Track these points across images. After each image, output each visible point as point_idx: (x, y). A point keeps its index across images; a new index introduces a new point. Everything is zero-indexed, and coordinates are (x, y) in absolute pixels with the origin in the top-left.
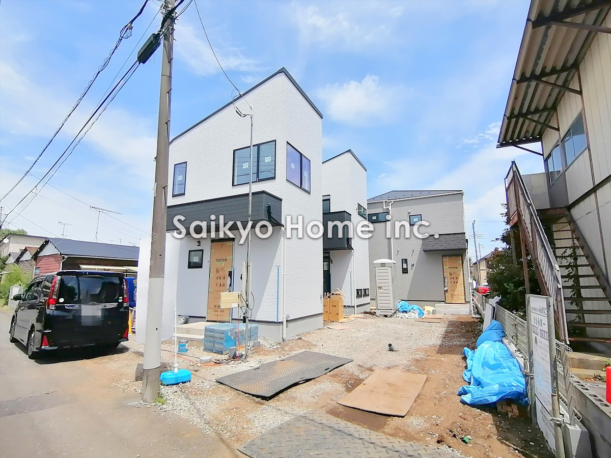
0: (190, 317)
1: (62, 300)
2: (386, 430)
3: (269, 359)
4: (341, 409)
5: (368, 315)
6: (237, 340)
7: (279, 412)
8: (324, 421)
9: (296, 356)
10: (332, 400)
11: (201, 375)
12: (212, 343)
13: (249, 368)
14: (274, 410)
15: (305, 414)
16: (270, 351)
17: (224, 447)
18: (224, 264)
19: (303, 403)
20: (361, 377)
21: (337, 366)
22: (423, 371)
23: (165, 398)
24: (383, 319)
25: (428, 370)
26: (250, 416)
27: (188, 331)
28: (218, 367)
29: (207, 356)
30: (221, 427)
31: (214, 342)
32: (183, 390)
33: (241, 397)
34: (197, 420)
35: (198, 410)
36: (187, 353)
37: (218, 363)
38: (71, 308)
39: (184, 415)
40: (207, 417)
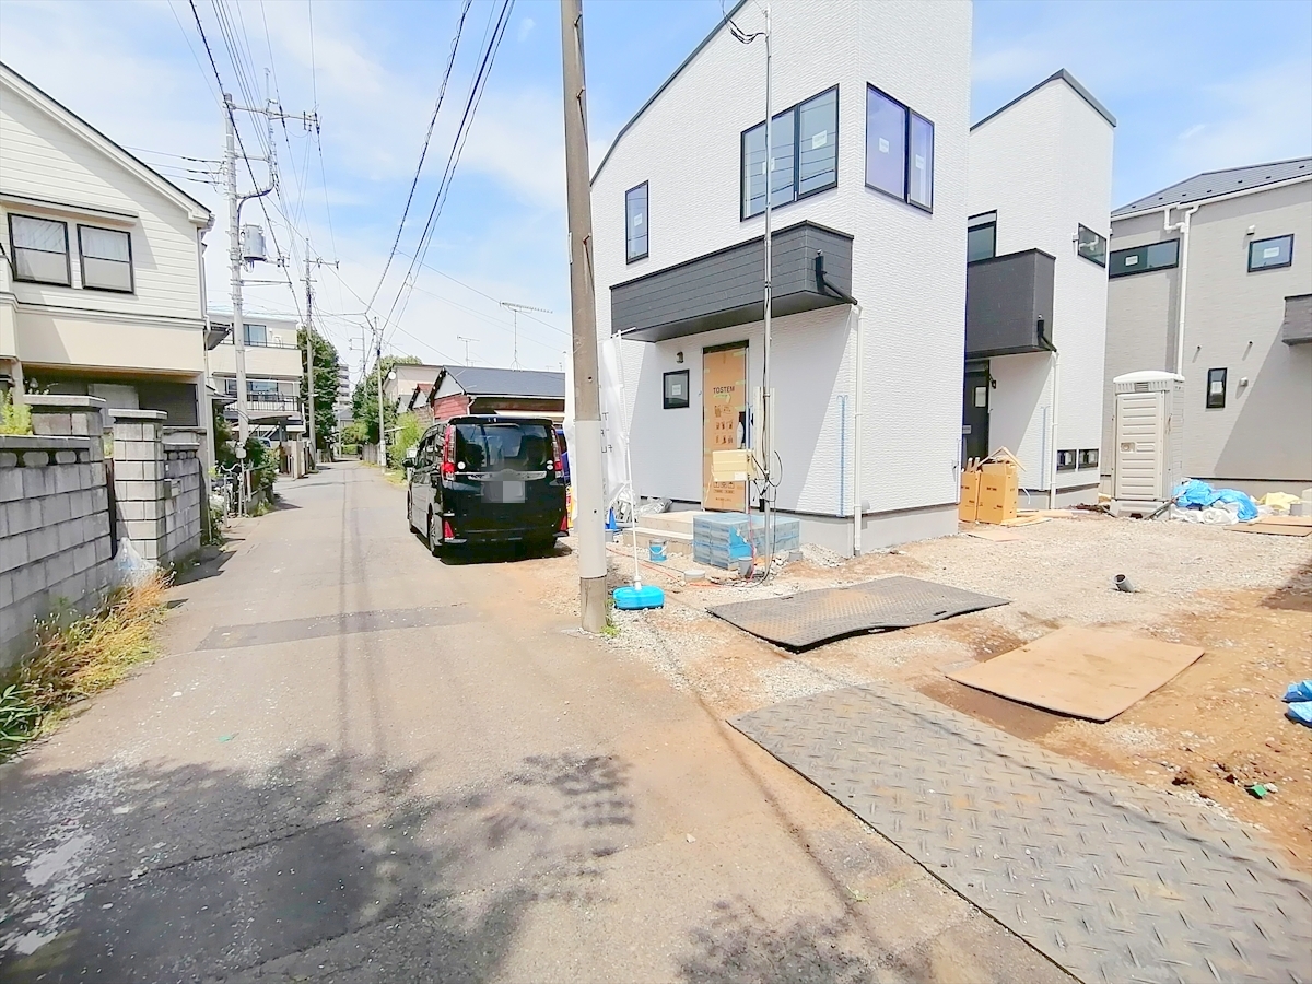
0: (674, 501)
1: (461, 465)
2: (1047, 741)
3: (816, 584)
4: (952, 688)
5: (1088, 512)
6: (755, 545)
7: (816, 675)
8: (905, 703)
9: (875, 583)
10: (934, 669)
11: (684, 600)
12: (709, 547)
13: (772, 596)
14: (807, 671)
15: (868, 685)
16: (820, 572)
17: (703, 713)
18: (729, 397)
19: (868, 666)
20: (1022, 635)
21: (965, 609)
22: (1200, 639)
23: (618, 628)
24: (1126, 522)
25: (1215, 639)
26: (758, 674)
27: (668, 526)
28: (715, 590)
29: (697, 570)
30: (703, 683)
31: (710, 546)
32: (649, 620)
33: (749, 641)
34: (665, 668)
35: (669, 653)
36: (663, 563)
37: (716, 582)
38: (478, 478)
39: (644, 656)
40: (683, 665)
